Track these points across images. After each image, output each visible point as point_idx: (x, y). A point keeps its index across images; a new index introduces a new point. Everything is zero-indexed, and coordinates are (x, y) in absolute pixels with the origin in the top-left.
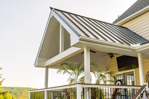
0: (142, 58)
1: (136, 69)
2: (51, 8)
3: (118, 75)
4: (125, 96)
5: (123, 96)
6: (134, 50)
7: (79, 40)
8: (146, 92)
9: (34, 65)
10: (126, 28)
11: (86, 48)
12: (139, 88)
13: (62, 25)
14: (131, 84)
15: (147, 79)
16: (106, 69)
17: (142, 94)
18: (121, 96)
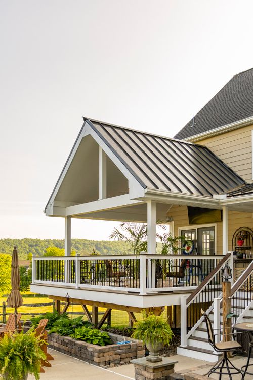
0: (229, 210)
1: (219, 224)
2: (85, 119)
3: (188, 231)
4: (197, 266)
5: (195, 266)
6: (218, 203)
7: (145, 193)
8: (227, 267)
9: (45, 212)
10: (206, 148)
11: (151, 201)
12: (221, 258)
13: (103, 151)
14: (208, 254)
15: (234, 241)
16: (168, 220)
17: (223, 270)
18: (193, 266)
